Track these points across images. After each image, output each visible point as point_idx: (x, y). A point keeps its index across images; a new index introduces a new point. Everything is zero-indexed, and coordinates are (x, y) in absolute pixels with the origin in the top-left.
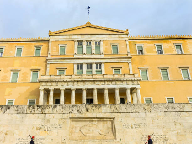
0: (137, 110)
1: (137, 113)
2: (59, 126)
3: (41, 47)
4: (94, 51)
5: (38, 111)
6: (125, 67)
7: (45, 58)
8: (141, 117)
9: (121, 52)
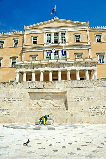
1: (87, 88)
2: (20, 99)
3: (18, 40)
5: (3, 87)
6: (85, 53)
7: (21, 48)
8: (90, 91)
9: (83, 40)
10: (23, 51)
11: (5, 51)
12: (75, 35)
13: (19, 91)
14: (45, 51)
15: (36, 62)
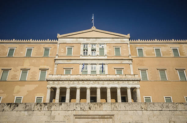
0: (135, 108)
1: (134, 111)
3: (50, 49)
4: (98, 53)
5: (44, 108)
6: (126, 68)
7: (54, 59)
8: (138, 115)
9: (123, 54)
10: (56, 63)
11: (33, 61)
12: (114, 48)
14: (81, 64)
15: (72, 77)
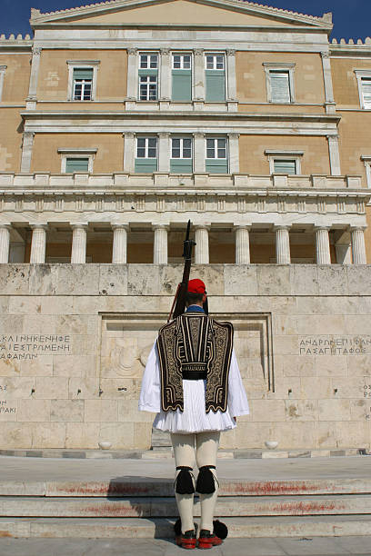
0: (355, 289)
1: (354, 300)
2: (59, 343)
3: (3, 71)
4: (200, 92)
6: (313, 154)
7: (18, 114)
8: (369, 313)
9: (303, 97)
10: (26, 129)
12: (267, 70)
13: (56, 306)
14: (129, 134)
15: (92, 182)
